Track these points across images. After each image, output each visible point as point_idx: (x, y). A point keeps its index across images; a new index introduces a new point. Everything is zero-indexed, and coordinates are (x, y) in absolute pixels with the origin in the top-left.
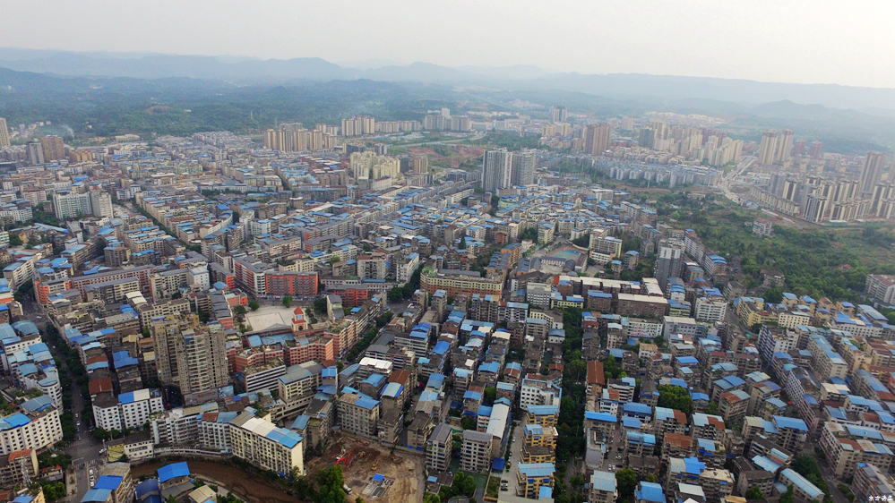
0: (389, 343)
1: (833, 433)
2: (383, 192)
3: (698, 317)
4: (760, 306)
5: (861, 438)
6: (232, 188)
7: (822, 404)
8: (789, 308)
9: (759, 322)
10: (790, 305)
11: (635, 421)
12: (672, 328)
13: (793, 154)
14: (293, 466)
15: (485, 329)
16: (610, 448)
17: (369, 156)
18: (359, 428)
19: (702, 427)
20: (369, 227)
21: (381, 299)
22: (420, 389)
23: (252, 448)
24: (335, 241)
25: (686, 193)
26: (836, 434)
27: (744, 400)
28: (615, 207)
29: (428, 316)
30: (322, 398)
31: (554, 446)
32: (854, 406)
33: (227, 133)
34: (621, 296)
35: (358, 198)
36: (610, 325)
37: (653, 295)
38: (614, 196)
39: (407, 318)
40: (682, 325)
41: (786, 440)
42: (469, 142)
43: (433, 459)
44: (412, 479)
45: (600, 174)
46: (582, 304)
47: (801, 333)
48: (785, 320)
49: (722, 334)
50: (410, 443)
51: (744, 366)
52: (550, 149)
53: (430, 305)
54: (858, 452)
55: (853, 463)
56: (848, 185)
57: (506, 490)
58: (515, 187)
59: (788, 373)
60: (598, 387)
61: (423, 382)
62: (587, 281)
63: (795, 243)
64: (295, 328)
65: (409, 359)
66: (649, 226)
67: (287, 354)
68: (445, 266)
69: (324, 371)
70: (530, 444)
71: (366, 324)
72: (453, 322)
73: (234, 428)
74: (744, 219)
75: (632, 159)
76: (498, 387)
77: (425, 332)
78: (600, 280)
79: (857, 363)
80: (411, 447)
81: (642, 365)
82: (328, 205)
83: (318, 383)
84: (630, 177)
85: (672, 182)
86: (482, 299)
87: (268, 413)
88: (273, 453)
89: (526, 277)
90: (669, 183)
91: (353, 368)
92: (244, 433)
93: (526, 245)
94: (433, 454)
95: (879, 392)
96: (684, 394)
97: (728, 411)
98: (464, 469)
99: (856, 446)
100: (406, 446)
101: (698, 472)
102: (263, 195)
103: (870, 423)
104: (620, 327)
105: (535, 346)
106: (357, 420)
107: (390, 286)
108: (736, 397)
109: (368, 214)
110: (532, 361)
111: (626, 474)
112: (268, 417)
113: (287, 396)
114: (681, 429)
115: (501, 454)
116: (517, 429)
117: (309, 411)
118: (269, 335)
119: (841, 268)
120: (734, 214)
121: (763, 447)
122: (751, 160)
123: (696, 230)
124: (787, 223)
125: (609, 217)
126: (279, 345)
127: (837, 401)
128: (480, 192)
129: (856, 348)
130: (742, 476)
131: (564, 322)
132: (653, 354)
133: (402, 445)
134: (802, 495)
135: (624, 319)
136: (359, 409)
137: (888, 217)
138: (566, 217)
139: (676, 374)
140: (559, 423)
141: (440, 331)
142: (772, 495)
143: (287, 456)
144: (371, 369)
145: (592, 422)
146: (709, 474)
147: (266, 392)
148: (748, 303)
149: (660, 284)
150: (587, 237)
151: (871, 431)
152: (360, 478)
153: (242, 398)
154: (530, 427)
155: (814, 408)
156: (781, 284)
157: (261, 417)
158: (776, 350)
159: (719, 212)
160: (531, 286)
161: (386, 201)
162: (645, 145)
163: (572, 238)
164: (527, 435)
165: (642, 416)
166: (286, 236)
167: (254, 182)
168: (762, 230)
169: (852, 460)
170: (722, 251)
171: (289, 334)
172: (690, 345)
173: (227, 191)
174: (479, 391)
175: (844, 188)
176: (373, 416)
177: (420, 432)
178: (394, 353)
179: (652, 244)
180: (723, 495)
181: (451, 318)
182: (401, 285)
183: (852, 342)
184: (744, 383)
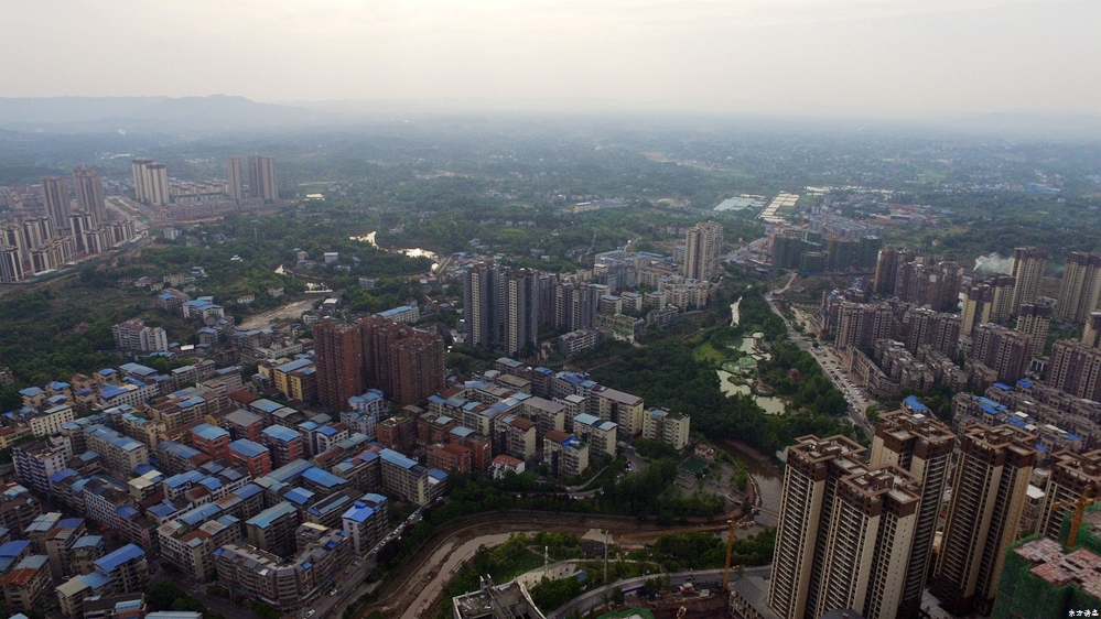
1: (172, 536)
5: (202, 522)
7: (142, 509)
8: (37, 408)
9: (5, 446)
10: (38, 402)
26: (176, 535)
27: (42, 567)
32: (176, 490)
41: (124, 581)
47: (71, 433)
48: (40, 426)
51: (16, 518)
54: (207, 540)
59: (81, 495)
79: (152, 436)
95: (190, 459)
97: (26, 596)
99: (202, 535)
103: (201, 500)
108: (28, 570)
119: (77, 330)
121: (102, 612)
127: (154, 494)
129: (143, 421)
137: (100, 251)
151: (207, 508)
155: (135, 519)
156: (10, 381)
158: (50, 471)
183: (134, 414)
184: (29, 541)
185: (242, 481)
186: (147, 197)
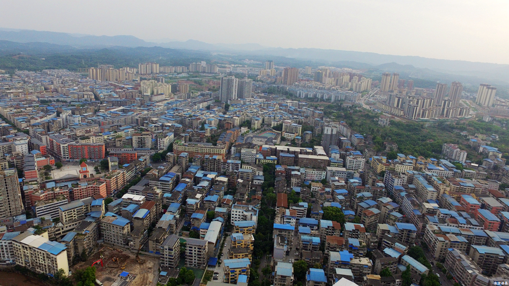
0: (146, 185)
1: (432, 231)
2: (157, 102)
3: (347, 168)
4: (384, 161)
5: (448, 233)
6: (61, 99)
7: (424, 215)
8: (401, 162)
9: (384, 170)
10: (402, 160)
11: (307, 229)
12: (332, 174)
13: (399, 86)
14: (59, 268)
15: (211, 176)
16: (291, 248)
17: (152, 83)
18: (116, 241)
19: (350, 231)
20: (145, 119)
21: (145, 160)
22: (163, 213)
23: (30, 258)
24: (121, 126)
25: (341, 104)
26: (434, 232)
27: (377, 214)
28: (299, 109)
29: (176, 168)
30: (89, 220)
31: (252, 248)
32: (442, 215)
33: (64, 70)
34: (300, 156)
35: (142, 104)
36: (293, 173)
37: (320, 155)
38: (299, 105)
39: (160, 170)
40: (338, 172)
41: (403, 237)
42: (216, 78)
43: (165, 260)
44: (149, 275)
45: (291, 95)
46: (276, 161)
47: (409, 175)
48: (399, 168)
49: (362, 176)
50: (151, 249)
51: (376, 194)
52: (262, 82)
53: (177, 162)
54: (447, 241)
55: (445, 249)
56: (429, 100)
57: (217, 279)
58: (239, 99)
59: (402, 198)
60: (283, 209)
61: (165, 207)
62: (279, 148)
63: (402, 129)
64: (81, 176)
65: (158, 194)
66: (318, 119)
67: (71, 193)
68: (190, 140)
69: (93, 201)
70: (235, 247)
72: (191, 172)
73: (15, 243)
74: (373, 117)
75: (310, 87)
76: (216, 210)
77: (171, 178)
78: (288, 147)
79: (442, 191)
80: (152, 252)
81: (313, 196)
82: (122, 108)
84: (309, 96)
85: (333, 99)
86: (211, 158)
87: (45, 231)
88: (44, 260)
89: (241, 146)
90: (331, 100)
91: (119, 201)
92: (23, 247)
93: (244, 130)
94: (165, 256)
95: (456, 206)
96: (339, 212)
97: (367, 221)
98: (188, 266)
99: (446, 238)
100: (148, 252)
101: (348, 260)
102: (81, 103)
103: (452, 225)
104: (299, 173)
105: (244, 185)
106: (114, 235)
107: (153, 152)
108: (372, 212)
109: (146, 112)
110: (241, 194)
111: (300, 264)
112: (46, 234)
113: (64, 220)
114: (337, 233)
115: (215, 254)
116: (228, 238)
117: (78, 230)
118: (63, 182)
119: (428, 142)
120: (368, 114)
121: (390, 243)
122: (376, 90)
123: (346, 122)
124: (397, 119)
125: (295, 115)
126: (66, 187)
127: (432, 212)
128: (218, 102)
129: (441, 182)
130: (377, 261)
131: (264, 171)
132: (320, 188)
133: (146, 251)
134: (415, 271)
135: (301, 169)
136: (115, 226)
137: (450, 117)
138: (270, 114)
139: (334, 200)
140: (257, 232)
141: (182, 177)
142: (396, 273)
143: (54, 261)
144: (130, 201)
145: (278, 231)
146: (356, 261)
147: (48, 217)
148: (378, 159)
149: (325, 150)
150: (281, 125)
151: (453, 228)
152: (111, 276)
153: (28, 222)
154: (235, 235)
155: (419, 217)
156: (395, 150)
157: (39, 234)
158: (395, 184)
159: (359, 114)
160: (243, 151)
161: (158, 106)
162: (318, 81)
163: (272, 126)
164: (233, 240)
165: (312, 226)
166: (89, 124)
167: (76, 96)
168: (384, 122)
169: (444, 247)
170: (361, 132)
171: (76, 180)
172: (343, 183)
173: (58, 101)
174: (201, 213)
175: (427, 102)
176: (125, 231)
177: (157, 241)
178: (147, 191)
179: (320, 129)
180: (365, 274)
181: (190, 170)
182: (161, 151)
183: (438, 178)
184: (377, 204)
185: (478, 227)
186: (481, 102)
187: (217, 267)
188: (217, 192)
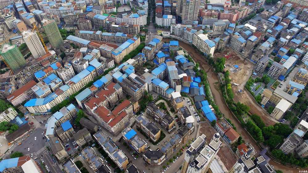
0: (259, 20)
14: (210, 53)
15: (302, 25)
18: (236, 48)
21: (262, 2)
22: (264, 41)
23: (199, 43)
29: (280, 13)
30: (226, 33)
39: (270, 12)
44: (248, 71)
50: (252, 59)
53: (282, 9)
57: (280, 87)
61: (266, 39)
64: (225, 6)
65: (264, 29)
67: (219, 15)
69: (231, 24)
70: (299, 75)
71: (252, 10)
72: (289, 19)
73: (195, 35)
76: (296, 50)
77: (275, 20)
80: (252, 60)
83: (227, 28)
87: (207, 33)
88: (205, 47)
91: (242, 26)
92: (198, 38)
94: (259, 66)
98: (268, 75)
100: (250, 60)
106: (236, 45)
112: (207, 35)
113: (215, 29)
115: (285, 75)
116: (296, 68)
117: (221, 37)
118: (215, 6)
126: (217, 11)
133: (249, 59)
136: (238, 41)
141: (282, 21)
143: (209, 49)
144: (248, 28)
147: (208, 26)
152: (230, 65)
153: (200, 26)
154: (302, 69)
157: (205, 34)
164: (299, 72)
171: (222, 8)
174: (287, 49)
176: (242, 45)
177: (257, 56)
178: (259, 25)
181: (289, 17)
187: (283, 81)
188: (301, 38)
